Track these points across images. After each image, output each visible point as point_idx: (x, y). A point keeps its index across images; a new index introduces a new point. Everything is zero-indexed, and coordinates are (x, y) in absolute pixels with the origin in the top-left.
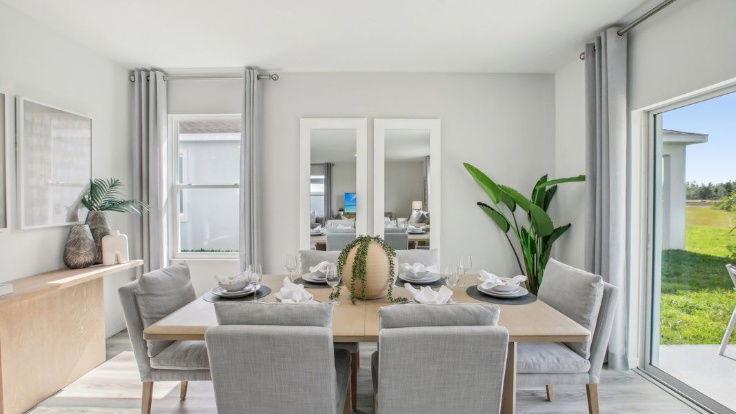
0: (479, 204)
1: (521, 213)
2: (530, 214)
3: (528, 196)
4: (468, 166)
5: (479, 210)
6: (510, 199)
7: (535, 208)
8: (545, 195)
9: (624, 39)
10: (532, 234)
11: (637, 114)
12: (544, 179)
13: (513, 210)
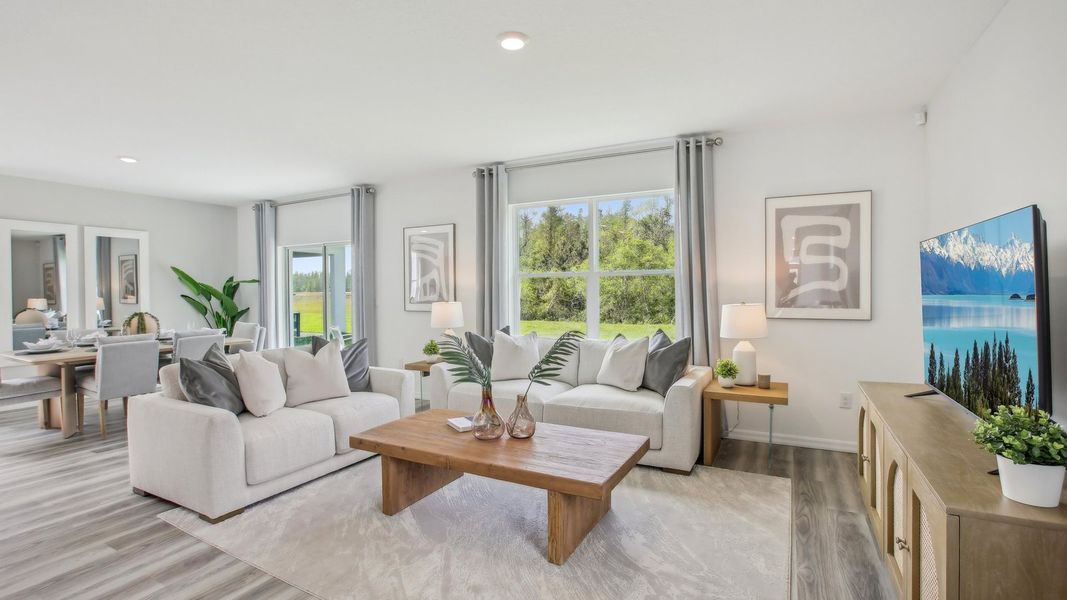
0: (182, 296)
1: (215, 301)
2: (222, 303)
3: (221, 291)
4: (175, 270)
5: (183, 300)
6: (207, 292)
7: (225, 298)
8: (232, 289)
9: (273, 209)
10: (223, 316)
11: (280, 249)
12: (231, 279)
13: (209, 300)
